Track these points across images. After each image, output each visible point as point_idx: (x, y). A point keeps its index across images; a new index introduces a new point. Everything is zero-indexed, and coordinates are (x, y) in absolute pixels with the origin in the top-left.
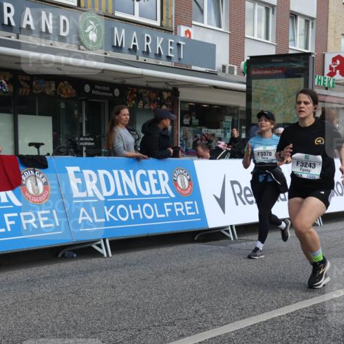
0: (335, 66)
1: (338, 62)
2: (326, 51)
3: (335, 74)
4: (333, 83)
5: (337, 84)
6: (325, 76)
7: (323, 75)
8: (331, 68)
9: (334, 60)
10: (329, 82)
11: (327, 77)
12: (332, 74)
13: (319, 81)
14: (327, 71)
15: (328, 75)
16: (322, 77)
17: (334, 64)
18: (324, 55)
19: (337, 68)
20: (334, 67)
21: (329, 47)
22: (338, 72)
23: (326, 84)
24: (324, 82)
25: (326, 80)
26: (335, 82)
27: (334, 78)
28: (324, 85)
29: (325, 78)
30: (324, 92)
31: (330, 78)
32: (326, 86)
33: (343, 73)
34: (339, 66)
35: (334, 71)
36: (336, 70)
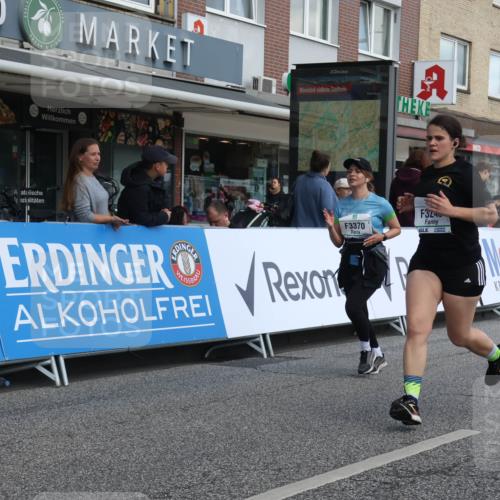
0: (430, 83)
1: (435, 76)
2: (417, 59)
3: (430, 94)
4: (427, 109)
5: (432, 110)
6: (415, 97)
7: (411, 95)
8: (424, 86)
9: (429, 73)
10: (420, 107)
11: (418, 99)
12: (425, 95)
13: (405, 105)
14: (418, 90)
15: (420, 96)
16: (410, 100)
17: (429, 80)
18: (413, 64)
19: (432, 86)
20: (428, 83)
21: (420, 53)
22: (434, 91)
23: (416, 110)
24: (413, 107)
25: (416, 105)
26: (429, 107)
27: (428, 100)
28: (413, 112)
29: (414, 101)
30: (413, 123)
31: (421, 100)
32: (416, 113)
33: (442, 94)
34: (436, 82)
35: (428, 90)
36: (431, 89)
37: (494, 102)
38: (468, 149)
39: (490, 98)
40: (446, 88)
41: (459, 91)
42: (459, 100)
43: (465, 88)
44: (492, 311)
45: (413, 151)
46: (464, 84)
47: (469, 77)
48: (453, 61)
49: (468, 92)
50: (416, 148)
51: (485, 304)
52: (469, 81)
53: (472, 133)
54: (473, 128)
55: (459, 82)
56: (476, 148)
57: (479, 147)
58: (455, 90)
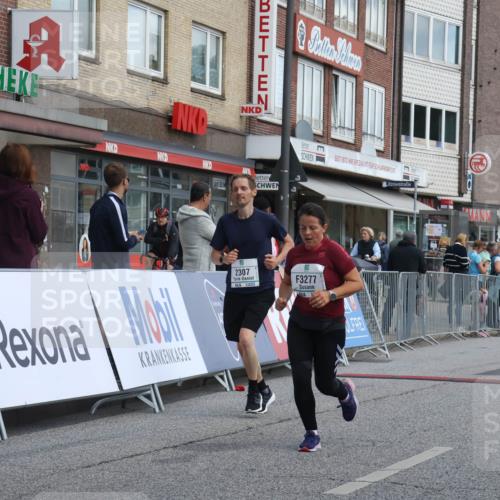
0: (39, 44)
1: (45, 35)
2: (16, 7)
4: (33, 86)
5: (41, 87)
6: (14, 66)
7: (9, 63)
8: (27, 48)
9: (35, 28)
10: (23, 82)
11: (19, 69)
12: (29, 63)
14: (18, 54)
16: (6, 69)
17: (35, 39)
18: (10, 13)
19: (41, 50)
20: (33, 45)
23: (16, 86)
24: (11, 81)
25: (17, 77)
26: (37, 82)
27: (34, 72)
28: (11, 89)
29: (12, 72)
30: (13, 106)
31: (24, 71)
32: (17, 91)
33: (57, 62)
34: (46, 42)
35: (34, 55)
36: (39, 54)
38: (97, 149)
39: (130, 73)
40: (63, 53)
41: (81, 58)
42: (83, 73)
43: (91, 54)
44: (137, 399)
46: (89, 48)
48: (72, 11)
49: (96, 61)
51: (125, 387)
52: (98, 45)
53: (103, 125)
54: (105, 117)
55: (81, 45)
56: (111, 148)
57: (116, 146)
58: (76, 58)
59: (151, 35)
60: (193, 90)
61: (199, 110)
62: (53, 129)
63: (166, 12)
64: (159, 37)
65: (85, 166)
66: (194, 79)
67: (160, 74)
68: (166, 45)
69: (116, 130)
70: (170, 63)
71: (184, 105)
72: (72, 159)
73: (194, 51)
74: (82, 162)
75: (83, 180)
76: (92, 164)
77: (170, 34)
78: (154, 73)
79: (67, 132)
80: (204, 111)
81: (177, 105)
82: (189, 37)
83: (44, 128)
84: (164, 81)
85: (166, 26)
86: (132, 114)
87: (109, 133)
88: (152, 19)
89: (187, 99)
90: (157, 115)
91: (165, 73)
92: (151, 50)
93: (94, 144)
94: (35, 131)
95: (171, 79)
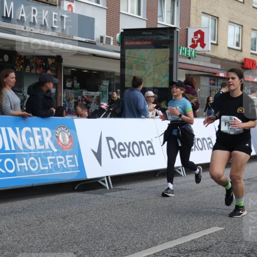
0: (197, 39)
1: (199, 36)
2: (189, 26)
3: (196, 46)
4: (195, 54)
5: (198, 54)
6: (189, 47)
7: (187, 46)
8: (193, 41)
9: (196, 34)
10: (191, 53)
11: (190, 48)
12: (194, 46)
13: (183, 51)
14: (190, 43)
16: (186, 49)
17: (196, 38)
18: (187, 29)
19: (198, 41)
20: (195, 40)
21: (191, 23)
22: (199, 44)
23: (189, 54)
24: (187, 52)
25: (189, 51)
27: (195, 49)
28: (187, 55)
29: (188, 49)
30: (188, 61)
31: (192, 49)
32: (189, 56)
33: (203, 45)
34: (199, 39)
35: (195, 43)
36: (197, 43)
37: (231, 50)
39: (228, 48)
40: (205, 42)
41: (212, 44)
42: (212, 49)
43: (215, 42)
45: (188, 76)
46: (215, 40)
47: (217, 36)
48: (209, 27)
49: (217, 45)
50: (189, 75)
52: (217, 39)
53: (219, 67)
54: (220, 64)
55: (212, 39)
56: (222, 75)
57: (223, 74)
58: (210, 43)
59: (237, 35)
60: (251, 54)
61: (253, 60)
62: (202, 69)
63: (242, 26)
64: (239, 35)
65: (212, 82)
66: (252, 49)
67: (239, 48)
68: (242, 38)
69: (223, 68)
70: (243, 44)
71: (248, 59)
72: (208, 79)
73: (252, 39)
74: (211, 80)
75: (212, 86)
76: (214, 80)
77: (244, 34)
78: (237, 48)
79: (206, 70)
80: (255, 61)
81: (245, 59)
82: (250, 35)
83: (198, 68)
84: (241, 51)
85: (242, 31)
86: (229, 63)
87: (221, 70)
88: (237, 29)
89: (249, 57)
90: (238, 63)
91: (242, 47)
92: (236, 40)
93: (215, 74)
94: (195, 69)
95: (243, 50)
